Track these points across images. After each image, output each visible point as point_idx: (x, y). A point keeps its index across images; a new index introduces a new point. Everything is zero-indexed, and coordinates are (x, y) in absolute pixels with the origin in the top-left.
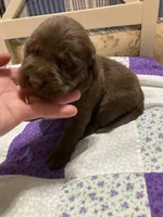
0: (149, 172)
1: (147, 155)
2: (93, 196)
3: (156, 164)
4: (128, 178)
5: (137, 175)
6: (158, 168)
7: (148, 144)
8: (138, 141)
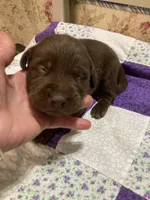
0: (128, 187)
1: (136, 169)
2: (67, 179)
3: (138, 184)
4: (105, 181)
5: (115, 184)
6: (138, 188)
7: (144, 159)
8: (135, 151)
